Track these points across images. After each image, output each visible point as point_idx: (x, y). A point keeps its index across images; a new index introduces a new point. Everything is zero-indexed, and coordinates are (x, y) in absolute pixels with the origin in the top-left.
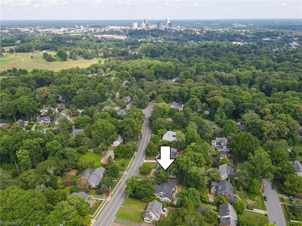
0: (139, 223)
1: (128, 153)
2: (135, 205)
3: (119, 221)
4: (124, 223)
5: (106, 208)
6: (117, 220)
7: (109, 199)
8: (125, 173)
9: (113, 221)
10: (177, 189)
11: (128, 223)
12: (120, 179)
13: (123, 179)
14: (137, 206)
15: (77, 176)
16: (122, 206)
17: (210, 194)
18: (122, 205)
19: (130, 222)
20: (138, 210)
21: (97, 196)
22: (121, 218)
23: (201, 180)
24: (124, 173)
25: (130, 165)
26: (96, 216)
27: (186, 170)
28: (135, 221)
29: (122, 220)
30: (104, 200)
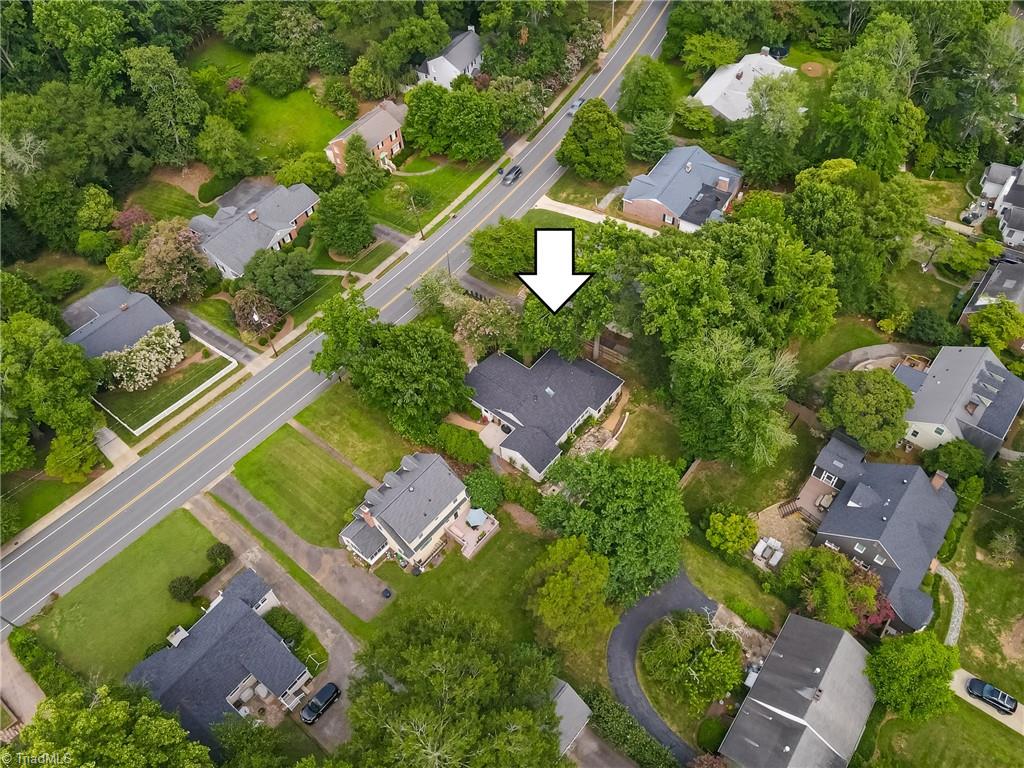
0: (320, 543)
1: (463, 138)
2: (353, 438)
3: (237, 497)
4: (252, 520)
5: (221, 408)
6: (230, 490)
7: (260, 363)
8: (412, 245)
9: (211, 486)
10: (619, 409)
11: (268, 524)
12: (367, 272)
13: (378, 277)
14: (363, 447)
15: (203, 205)
16: (294, 424)
17: (789, 508)
18: (299, 417)
19: (280, 524)
20: (355, 469)
21: (218, 332)
22: (252, 484)
23: (738, 427)
24: (403, 242)
25: (460, 206)
26: (154, 436)
27: (666, 337)
28: (306, 528)
29: (251, 498)
30: (234, 364)
